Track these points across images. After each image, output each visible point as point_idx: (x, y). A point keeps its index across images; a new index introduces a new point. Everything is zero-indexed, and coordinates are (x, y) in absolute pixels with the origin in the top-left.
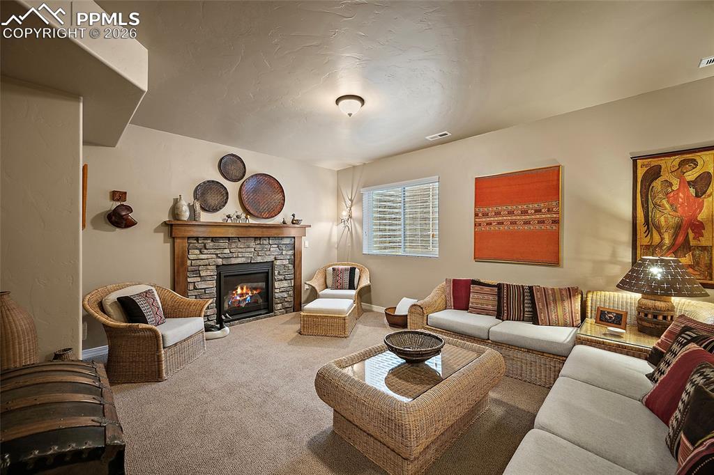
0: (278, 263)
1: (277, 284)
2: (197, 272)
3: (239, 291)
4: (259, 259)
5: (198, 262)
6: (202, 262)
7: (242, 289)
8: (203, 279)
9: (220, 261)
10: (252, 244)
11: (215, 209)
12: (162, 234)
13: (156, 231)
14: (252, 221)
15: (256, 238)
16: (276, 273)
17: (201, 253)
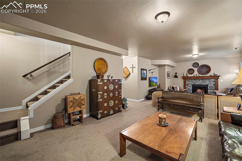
0: (209, 85)
1: (208, 90)
2: (188, 85)
3: (198, 90)
4: (203, 84)
5: (188, 84)
6: (189, 84)
7: (199, 90)
8: (189, 87)
9: (193, 84)
10: (201, 80)
11: (192, 74)
12: (182, 79)
13: (181, 78)
14: (200, 75)
15: (202, 79)
16: (208, 88)
17: (189, 82)
